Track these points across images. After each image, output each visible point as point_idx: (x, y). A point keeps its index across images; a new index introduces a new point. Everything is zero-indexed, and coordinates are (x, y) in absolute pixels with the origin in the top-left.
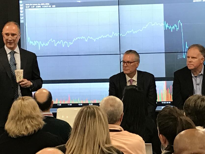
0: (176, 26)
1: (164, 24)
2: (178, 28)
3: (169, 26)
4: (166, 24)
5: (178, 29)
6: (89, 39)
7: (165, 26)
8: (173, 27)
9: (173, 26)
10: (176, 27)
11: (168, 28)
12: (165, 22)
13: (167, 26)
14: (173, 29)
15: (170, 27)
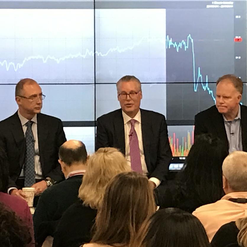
0: (184, 43)
1: (166, 39)
2: (186, 45)
3: (174, 43)
4: (170, 39)
5: (188, 48)
6: (49, 59)
7: (167, 43)
8: (180, 45)
9: (180, 43)
10: (184, 45)
11: (172, 46)
12: (168, 36)
13: (171, 43)
14: (180, 47)
15: (175, 45)
